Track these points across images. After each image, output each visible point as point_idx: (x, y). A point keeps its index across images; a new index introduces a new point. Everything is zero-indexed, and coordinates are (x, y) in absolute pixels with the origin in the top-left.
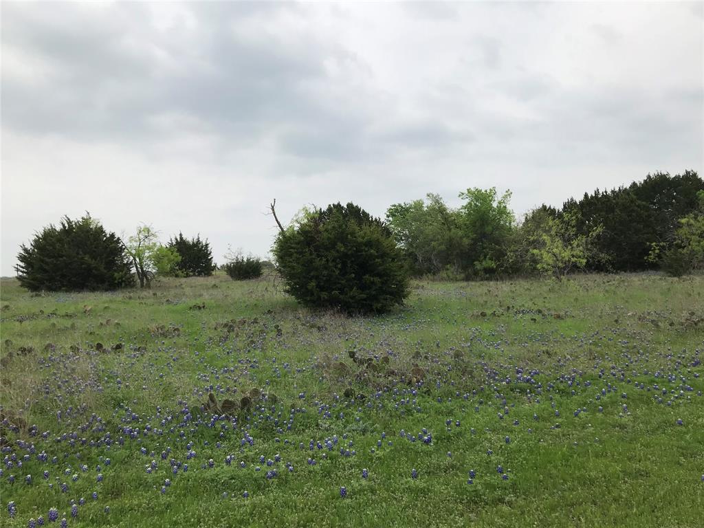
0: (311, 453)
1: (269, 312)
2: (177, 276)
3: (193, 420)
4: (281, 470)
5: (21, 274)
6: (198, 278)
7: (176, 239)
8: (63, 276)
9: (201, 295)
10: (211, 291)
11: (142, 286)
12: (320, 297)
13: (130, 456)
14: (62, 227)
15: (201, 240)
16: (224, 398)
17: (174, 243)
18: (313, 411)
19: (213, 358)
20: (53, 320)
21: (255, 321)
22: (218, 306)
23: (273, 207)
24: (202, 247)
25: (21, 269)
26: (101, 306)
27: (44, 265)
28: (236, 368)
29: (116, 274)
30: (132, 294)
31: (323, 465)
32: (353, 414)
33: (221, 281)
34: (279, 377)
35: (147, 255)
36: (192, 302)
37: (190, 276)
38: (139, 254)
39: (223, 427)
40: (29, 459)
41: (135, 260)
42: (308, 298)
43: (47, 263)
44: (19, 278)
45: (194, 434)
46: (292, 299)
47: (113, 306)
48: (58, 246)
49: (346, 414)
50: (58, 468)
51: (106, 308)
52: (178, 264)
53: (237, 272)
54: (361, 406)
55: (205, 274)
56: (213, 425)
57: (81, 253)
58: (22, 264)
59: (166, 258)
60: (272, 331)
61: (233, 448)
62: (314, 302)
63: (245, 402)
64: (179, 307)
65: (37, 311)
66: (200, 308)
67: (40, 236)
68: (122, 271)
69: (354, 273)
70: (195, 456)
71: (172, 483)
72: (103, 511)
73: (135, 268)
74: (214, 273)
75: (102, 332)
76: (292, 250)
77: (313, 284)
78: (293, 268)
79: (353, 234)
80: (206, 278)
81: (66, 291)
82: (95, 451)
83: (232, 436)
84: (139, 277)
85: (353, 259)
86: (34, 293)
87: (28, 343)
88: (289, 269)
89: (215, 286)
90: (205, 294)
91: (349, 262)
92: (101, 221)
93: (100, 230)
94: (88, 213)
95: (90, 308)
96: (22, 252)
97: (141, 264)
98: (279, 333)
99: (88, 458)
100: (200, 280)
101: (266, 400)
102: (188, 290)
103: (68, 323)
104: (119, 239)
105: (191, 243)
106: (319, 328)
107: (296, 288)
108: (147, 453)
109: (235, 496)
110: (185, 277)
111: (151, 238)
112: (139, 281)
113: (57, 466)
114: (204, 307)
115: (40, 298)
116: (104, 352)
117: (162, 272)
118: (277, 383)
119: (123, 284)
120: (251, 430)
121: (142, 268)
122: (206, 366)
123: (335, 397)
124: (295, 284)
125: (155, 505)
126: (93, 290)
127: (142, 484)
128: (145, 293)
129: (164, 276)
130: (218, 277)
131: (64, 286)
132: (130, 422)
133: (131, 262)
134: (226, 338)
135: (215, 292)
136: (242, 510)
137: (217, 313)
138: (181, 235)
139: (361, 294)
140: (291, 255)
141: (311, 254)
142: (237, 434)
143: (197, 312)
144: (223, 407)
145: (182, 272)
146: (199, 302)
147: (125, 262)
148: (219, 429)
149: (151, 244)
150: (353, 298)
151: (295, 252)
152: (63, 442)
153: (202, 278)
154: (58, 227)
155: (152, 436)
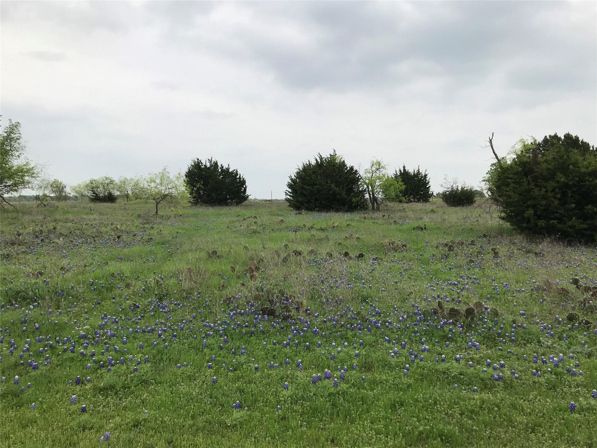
0: (534, 365)
1: (485, 236)
2: (401, 201)
3: (424, 321)
4: (506, 376)
5: (289, 197)
6: (418, 204)
7: (400, 171)
8: (316, 200)
9: (421, 219)
10: (429, 215)
11: (373, 209)
12: (537, 226)
13: (376, 341)
14: (315, 162)
15: (420, 171)
16: (451, 307)
17: (399, 174)
18: (534, 329)
19: (436, 272)
20: (313, 232)
21: (473, 243)
22: (438, 228)
23: (491, 140)
24: (422, 177)
25: (289, 194)
26: (345, 224)
27: (304, 191)
28: (459, 282)
29: (354, 199)
30: (366, 215)
31: (548, 379)
32: (576, 337)
33: (437, 207)
34: (499, 294)
35: (377, 184)
36: (416, 224)
37: (411, 202)
38: (372, 183)
39: (451, 330)
40: (307, 331)
41: (368, 187)
42: (524, 225)
43: (306, 190)
44: (287, 200)
45: (426, 333)
46: (507, 225)
47: (353, 224)
48: (313, 176)
49: (569, 337)
50: (326, 341)
51: (348, 224)
52: (401, 192)
53: (452, 200)
54: (586, 332)
55: (423, 201)
56: (442, 327)
57: (329, 182)
58: (290, 190)
59: (392, 187)
60: (489, 253)
61: (460, 349)
62: (530, 229)
63: (470, 312)
64: (405, 227)
65: (301, 224)
66: (422, 229)
67: (301, 169)
68: (358, 197)
69: (573, 203)
70: (429, 351)
71: (411, 368)
72: (361, 379)
73: (368, 194)
74: (431, 200)
75: (348, 243)
76: (509, 180)
77: (531, 212)
78: (510, 197)
79: (575, 164)
80: (424, 204)
81: (319, 211)
82: (350, 333)
83: (458, 339)
84: (371, 202)
85: (575, 189)
86: (298, 212)
87: (300, 248)
88: (505, 198)
89: (433, 211)
90: (425, 217)
91: (569, 192)
92: (343, 157)
93: (343, 164)
94: (335, 151)
95: (337, 224)
96: (290, 181)
97: (373, 191)
98: (496, 254)
99: (346, 338)
100: (419, 206)
101: (488, 313)
102: (410, 214)
103: (322, 235)
104: (356, 171)
105: (412, 174)
106: (536, 254)
107: (511, 216)
108: (389, 342)
109: (465, 390)
110: (407, 202)
111: (381, 170)
112: (371, 204)
113: (325, 340)
114: (425, 228)
115: (301, 216)
116: (350, 258)
117: (388, 198)
118: (497, 299)
119: (359, 207)
120: (475, 336)
121: (373, 195)
122: (432, 278)
123: (557, 319)
124: (511, 211)
125: (399, 383)
126: (337, 210)
127: (386, 365)
128: (376, 215)
129: (390, 202)
130: (435, 203)
131: (316, 207)
132: (373, 316)
133: (365, 189)
134: (447, 257)
135: (433, 216)
136: (472, 402)
137: (437, 234)
138: (404, 167)
139: (583, 224)
140: (508, 185)
141: (529, 184)
142: (463, 338)
143: (420, 232)
144: (450, 314)
145: (405, 199)
146: (421, 223)
147: (361, 189)
148: (447, 332)
149: (381, 175)
150: (572, 227)
151: (513, 182)
152: (328, 322)
153: (421, 204)
154: (313, 162)
155: (392, 329)
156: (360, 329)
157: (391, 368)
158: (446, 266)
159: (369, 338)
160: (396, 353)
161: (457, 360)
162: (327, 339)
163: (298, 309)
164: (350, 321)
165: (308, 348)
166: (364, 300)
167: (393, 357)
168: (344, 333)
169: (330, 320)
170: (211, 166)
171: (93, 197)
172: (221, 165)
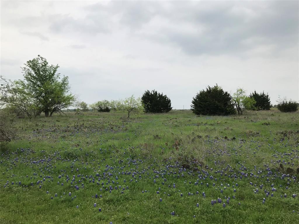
2: (254, 110)
3: (272, 174)
5: (193, 108)
6: (264, 111)
7: (253, 94)
8: (208, 109)
9: (266, 119)
10: (271, 117)
11: (239, 114)
13: (245, 184)
15: (264, 94)
16: (288, 167)
17: (252, 95)
19: (277, 148)
20: (207, 126)
22: (277, 124)
24: (265, 97)
26: (224, 122)
28: (291, 154)
29: (228, 109)
30: (235, 117)
33: (275, 113)
35: (241, 101)
36: (263, 122)
37: (260, 110)
38: (238, 100)
40: (207, 177)
41: (236, 103)
43: (202, 104)
44: (191, 109)
45: (274, 181)
47: (228, 122)
48: (206, 97)
51: (226, 122)
52: (254, 105)
53: (283, 109)
55: (267, 109)
56: (283, 178)
57: (214, 100)
58: (193, 105)
59: (249, 102)
61: (294, 190)
64: (257, 123)
65: (200, 122)
66: (267, 124)
67: (199, 94)
68: (230, 108)
70: (276, 191)
71: (266, 200)
72: (238, 204)
73: (236, 106)
74: (271, 109)
75: (227, 132)
80: (267, 111)
81: (209, 115)
82: (230, 179)
83: (293, 185)
84: (237, 110)
86: (198, 116)
87: (200, 134)
89: (272, 115)
90: (268, 118)
93: (221, 91)
94: (217, 84)
95: (220, 122)
96: (193, 100)
97: (238, 104)
99: (228, 182)
100: (264, 112)
102: (260, 116)
103: (212, 127)
104: (229, 94)
105: (260, 95)
108: (252, 185)
110: (257, 110)
111: (243, 93)
112: (237, 111)
114: (269, 124)
115: (200, 117)
116: (228, 140)
117: (247, 108)
119: (231, 113)
121: (239, 106)
122: (275, 151)
125: (260, 208)
126: (219, 115)
127: (252, 197)
128: (240, 117)
129: (248, 110)
130: (273, 111)
131: (208, 113)
132: (243, 170)
133: (234, 104)
134: (283, 139)
135: (273, 117)
137: (276, 127)
138: (255, 92)
142: (296, 185)
143: (267, 126)
144: (287, 171)
145: (257, 108)
146: (266, 121)
147: (232, 104)
148: (286, 181)
149: (243, 96)
154: (206, 90)
155: (254, 178)
156: (236, 177)
157: (255, 199)
158: (283, 145)
159: (241, 182)
160: (257, 191)
161: (294, 197)
162: (218, 182)
163: (201, 166)
164: (230, 173)
165: (208, 186)
166: (237, 162)
167: (255, 193)
168: (227, 179)
169: (219, 172)
170: (154, 94)
171: (99, 110)
172: (159, 93)
